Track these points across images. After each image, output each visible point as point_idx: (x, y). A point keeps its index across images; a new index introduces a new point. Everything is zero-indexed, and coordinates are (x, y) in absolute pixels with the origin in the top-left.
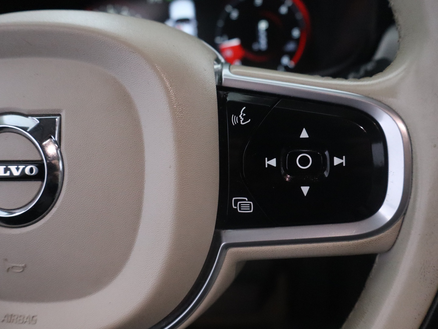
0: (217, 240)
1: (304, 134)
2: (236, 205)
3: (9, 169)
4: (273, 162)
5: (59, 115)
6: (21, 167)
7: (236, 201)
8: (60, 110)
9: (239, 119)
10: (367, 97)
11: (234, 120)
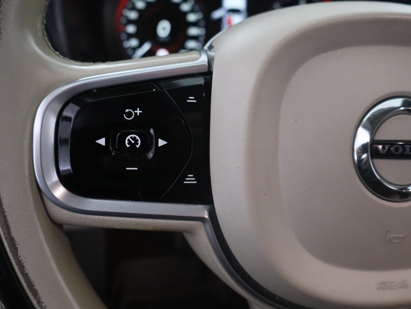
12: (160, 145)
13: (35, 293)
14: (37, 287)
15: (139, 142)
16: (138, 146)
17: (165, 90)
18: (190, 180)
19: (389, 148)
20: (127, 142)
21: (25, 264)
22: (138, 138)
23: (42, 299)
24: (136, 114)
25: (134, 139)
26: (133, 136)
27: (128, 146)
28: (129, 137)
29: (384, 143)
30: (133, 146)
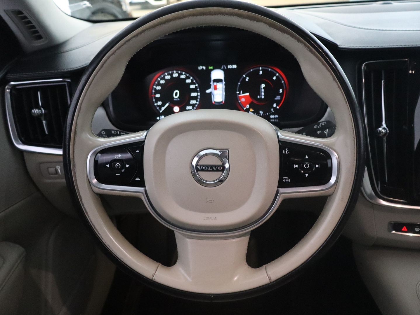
0: (277, 192)
1: (307, 157)
2: (284, 180)
3: (213, 168)
4: (297, 166)
5: (228, 150)
6: (217, 167)
7: (284, 179)
8: (229, 148)
9: (286, 152)
10: (326, 146)
11: (284, 152)
12: (127, 167)
13: (87, 213)
14: (88, 212)
15: (120, 166)
16: (120, 167)
17: (129, 148)
18: (138, 179)
19: (203, 168)
20: (116, 166)
21: (84, 204)
22: (119, 164)
23: (89, 216)
24: (119, 156)
25: (118, 165)
26: (118, 164)
27: (116, 167)
28: (116, 164)
29: (200, 166)
30: (118, 167)
